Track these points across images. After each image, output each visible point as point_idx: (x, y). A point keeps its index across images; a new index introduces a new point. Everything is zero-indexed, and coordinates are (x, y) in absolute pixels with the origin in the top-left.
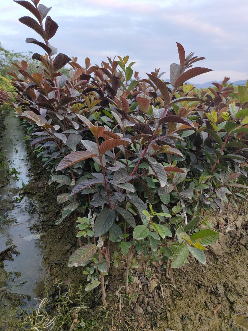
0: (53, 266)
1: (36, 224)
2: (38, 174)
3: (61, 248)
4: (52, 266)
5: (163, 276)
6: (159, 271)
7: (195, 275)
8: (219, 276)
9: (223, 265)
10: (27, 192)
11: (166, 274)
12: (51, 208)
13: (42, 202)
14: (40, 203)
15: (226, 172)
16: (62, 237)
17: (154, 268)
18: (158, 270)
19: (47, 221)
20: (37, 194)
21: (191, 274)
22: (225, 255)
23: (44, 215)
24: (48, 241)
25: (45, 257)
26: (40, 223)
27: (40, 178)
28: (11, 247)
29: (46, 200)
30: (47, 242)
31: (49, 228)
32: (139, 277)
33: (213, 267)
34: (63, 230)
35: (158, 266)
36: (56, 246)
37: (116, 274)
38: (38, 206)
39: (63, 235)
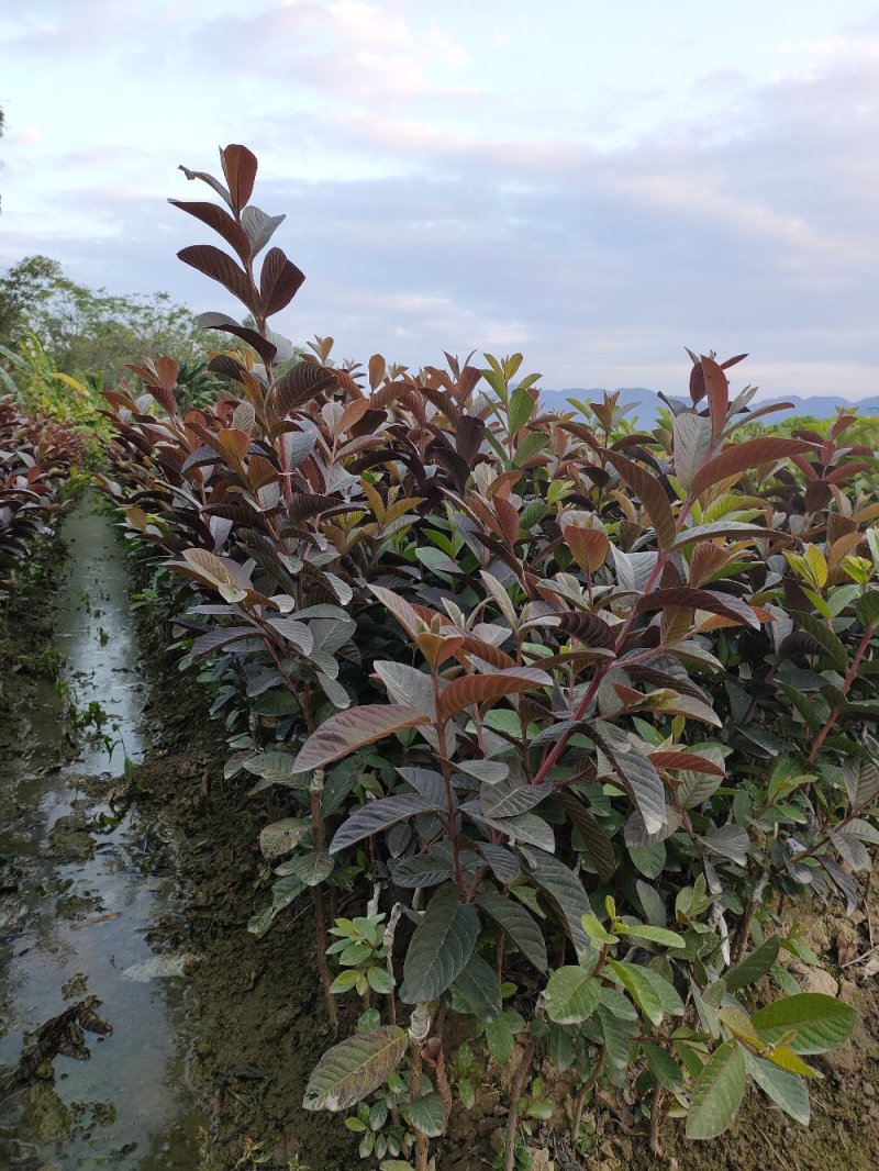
0: (230, 1085)
1: (169, 919)
2: (177, 724)
3: (259, 1015)
4: (227, 1084)
5: (640, 1149)
6: (623, 1126)
7: (758, 1145)
8: (847, 1151)
9: (859, 1107)
10: (137, 792)
11: (647, 1139)
12: (222, 857)
13: (190, 834)
14: (185, 838)
15: (862, 765)
16: (263, 973)
17: (607, 1116)
18: (621, 1124)
19: (207, 908)
20: (172, 802)
21: (742, 1143)
22: (865, 1068)
23: (198, 883)
24: (212, 987)
25: (203, 1048)
26: (184, 913)
27: (183, 741)
28: (83, 1003)
29: (204, 827)
30: (207, 992)
31: (214, 936)
32: (551, 1150)
33: (824, 1115)
34: (266, 945)
35: (618, 1108)
36: (240, 1009)
37: (466, 1132)
38: (175, 845)
39: (266, 967)
